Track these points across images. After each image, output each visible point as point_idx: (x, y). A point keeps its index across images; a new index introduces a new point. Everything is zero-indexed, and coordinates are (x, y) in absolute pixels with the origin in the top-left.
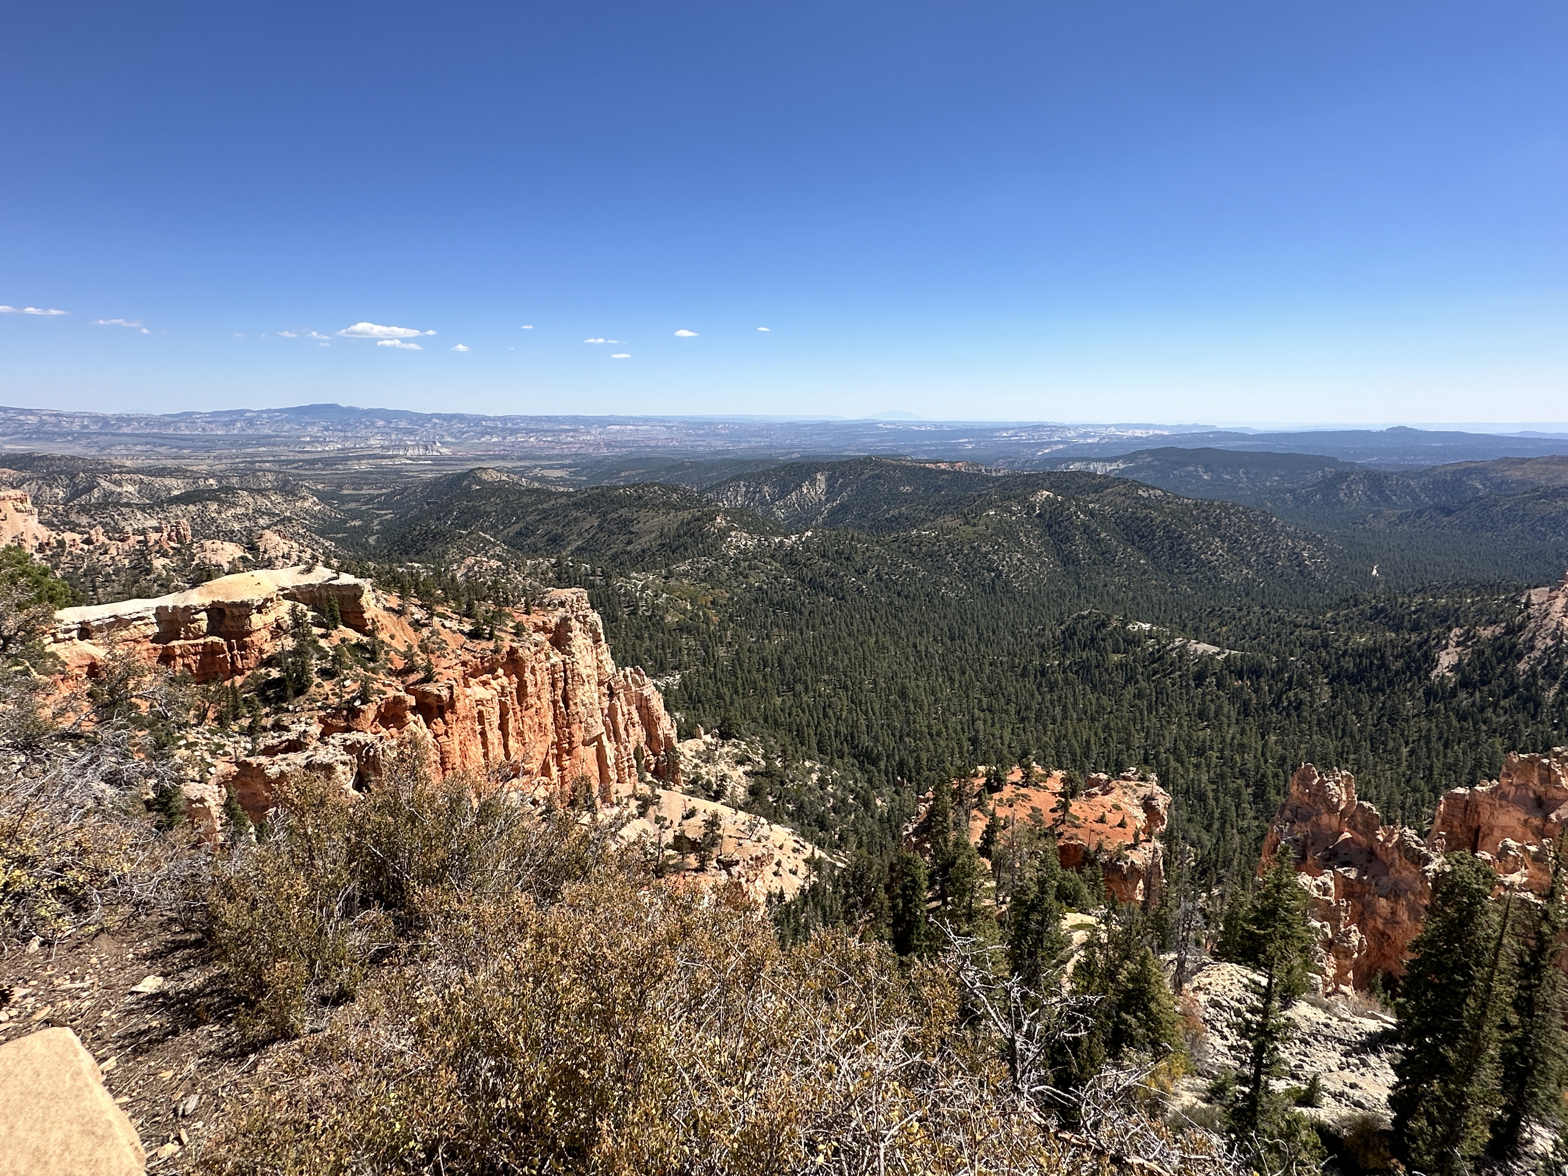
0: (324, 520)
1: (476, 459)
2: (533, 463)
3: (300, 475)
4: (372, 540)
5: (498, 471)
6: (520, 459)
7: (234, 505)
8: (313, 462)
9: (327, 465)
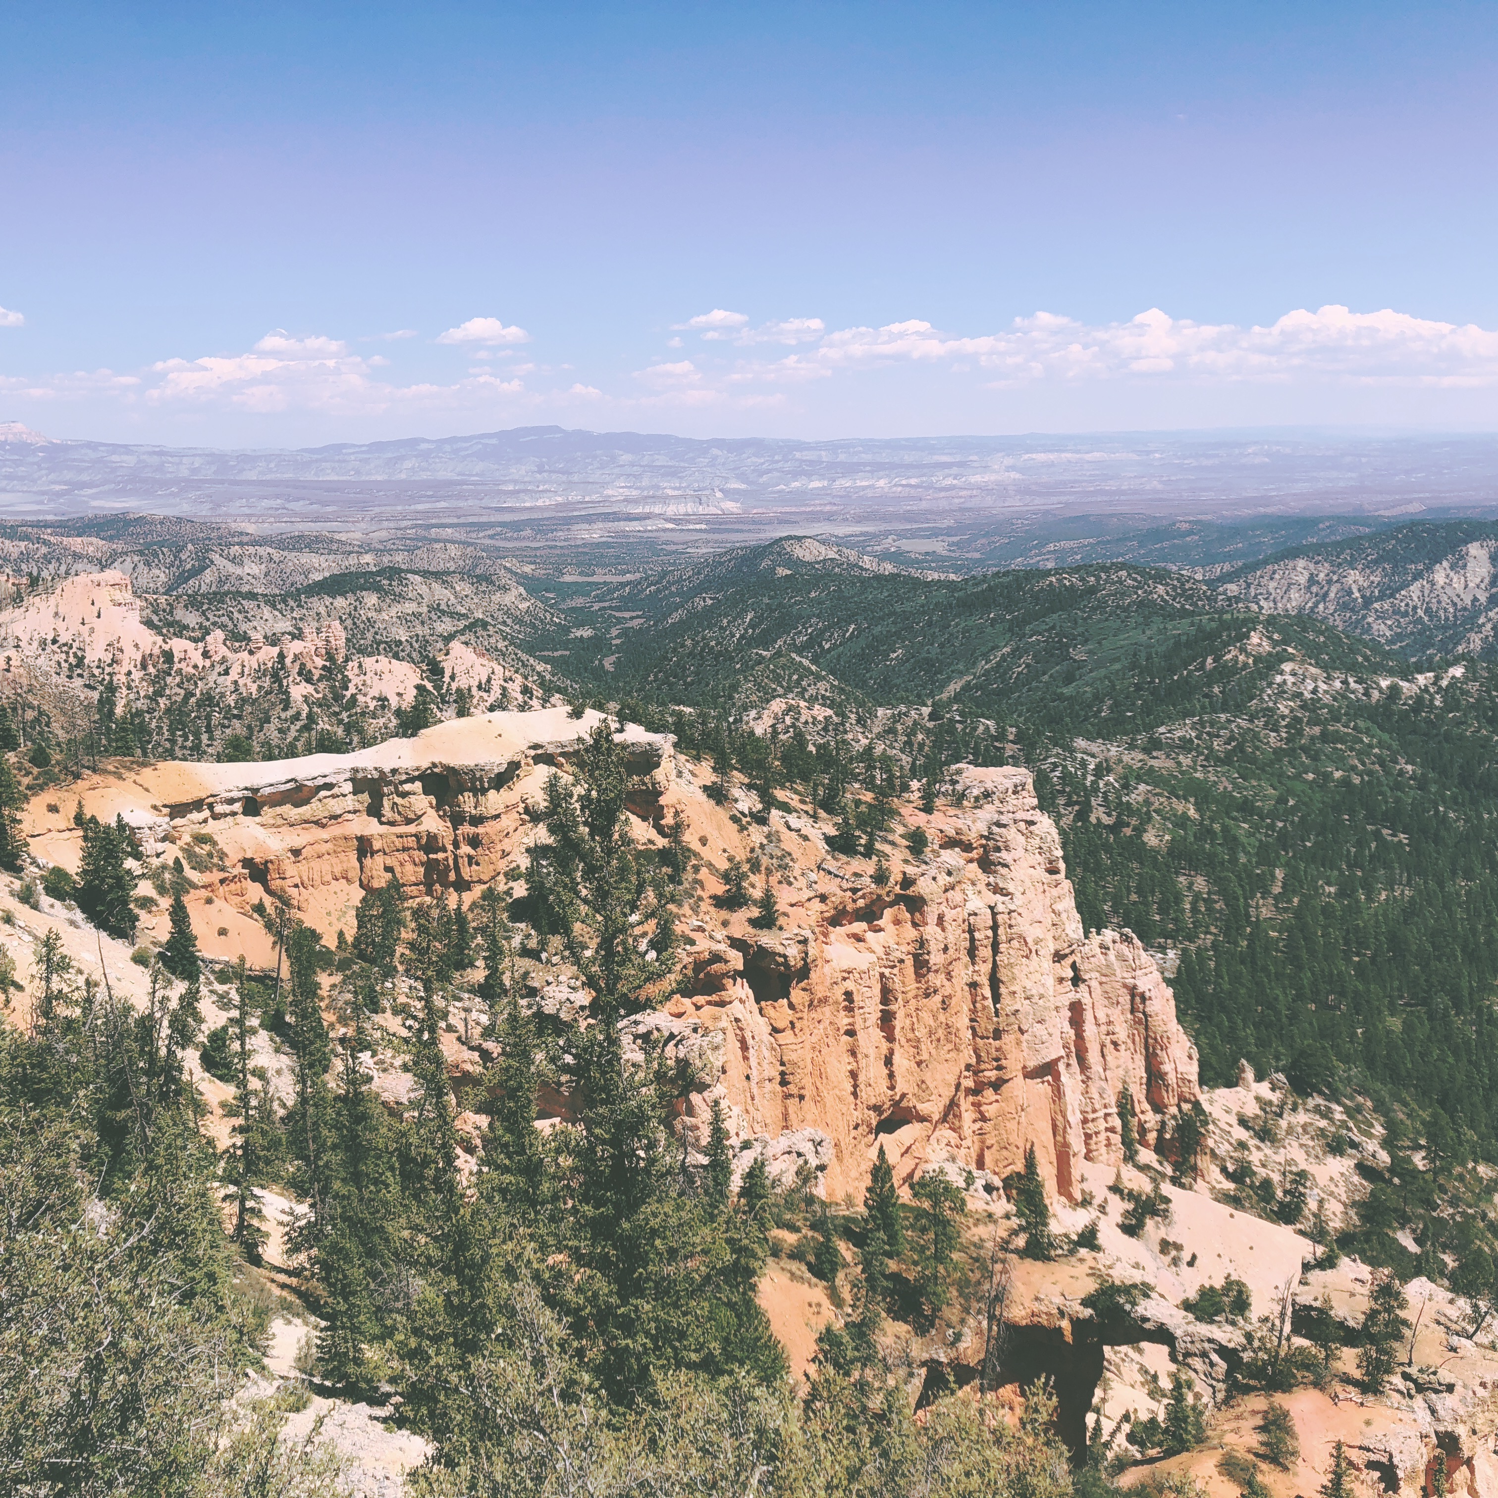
0: (533, 626)
1: (783, 521)
2: (883, 527)
3: (497, 549)
4: (608, 663)
5: (823, 543)
6: (859, 519)
7: (399, 598)
8: (517, 526)
9: (540, 531)
